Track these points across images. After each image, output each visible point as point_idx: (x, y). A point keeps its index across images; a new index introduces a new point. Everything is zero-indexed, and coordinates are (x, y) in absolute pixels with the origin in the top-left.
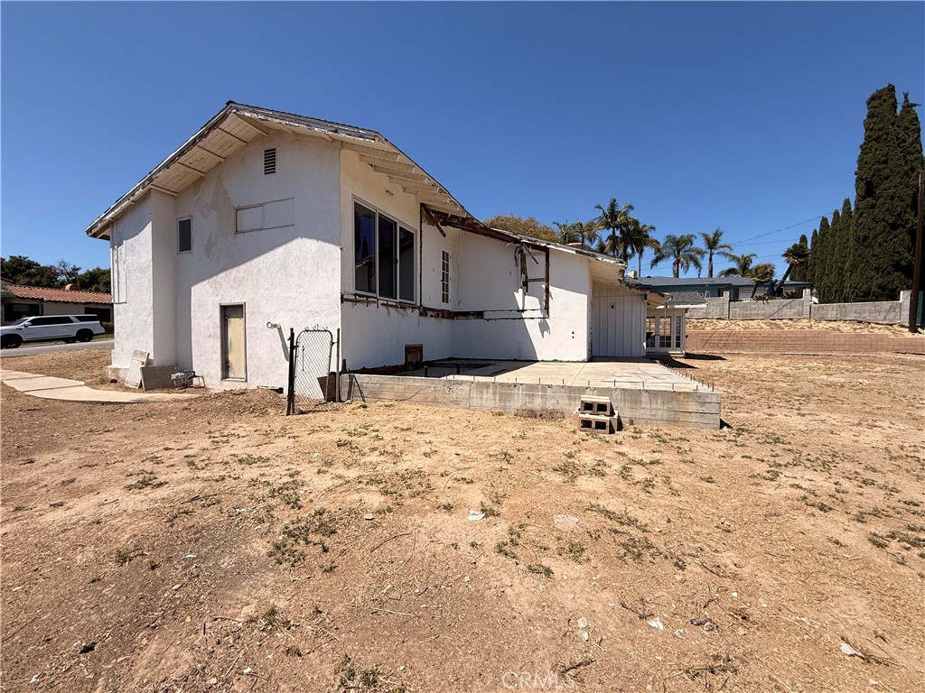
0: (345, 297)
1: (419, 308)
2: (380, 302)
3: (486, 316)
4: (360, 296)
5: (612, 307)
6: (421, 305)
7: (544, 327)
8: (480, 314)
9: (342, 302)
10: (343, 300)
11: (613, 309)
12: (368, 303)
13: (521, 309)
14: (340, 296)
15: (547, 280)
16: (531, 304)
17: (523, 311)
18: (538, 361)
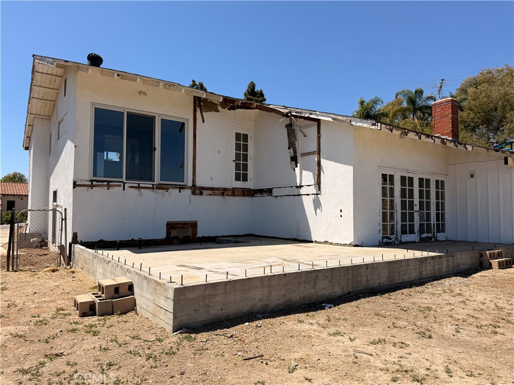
0: (77, 183)
1: (191, 188)
2: (126, 185)
3: (275, 192)
4: (97, 181)
5: (472, 176)
6: (194, 185)
7: (317, 205)
8: (269, 191)
9: (74, 187)
10: (75, 185)
11: (473, 180)
12: (109, 187)
13: (298, 185)
14: (72, 183)
15: (319, 152)
16: (306, 178)
17: (301, 187)
18: (312, 242)
